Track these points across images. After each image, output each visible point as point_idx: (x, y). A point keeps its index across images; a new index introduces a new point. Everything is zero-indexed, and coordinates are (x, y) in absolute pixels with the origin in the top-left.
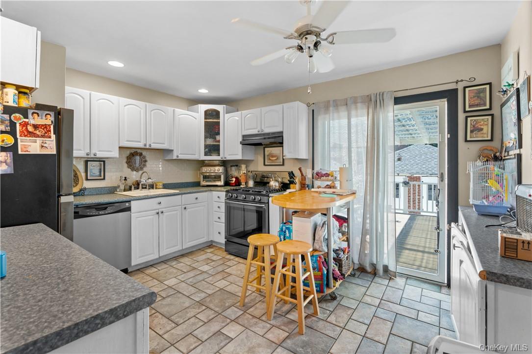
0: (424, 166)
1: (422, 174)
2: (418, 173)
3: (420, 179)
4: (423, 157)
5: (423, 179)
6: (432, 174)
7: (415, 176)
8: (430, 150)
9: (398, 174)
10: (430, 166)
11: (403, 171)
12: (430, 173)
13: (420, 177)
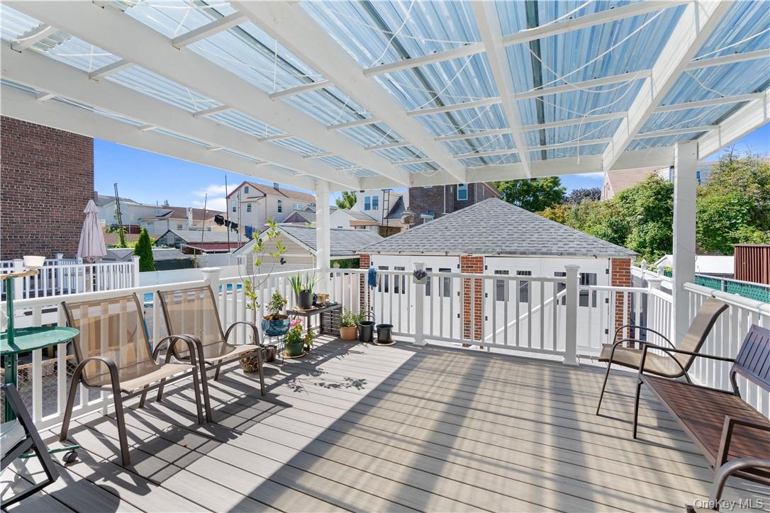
0: (491, 238)
1: (484, 252)
2: (478, 250)
3: (482, 261)
4: (492, 222)
5: (487, 261)
6: (501, 253)
7: (474, 255)
8: (505, 210)
9: (446, 252)
10: (500, 238)
11: (455, 247)
12: (498, 250)
13: (481, 258)
